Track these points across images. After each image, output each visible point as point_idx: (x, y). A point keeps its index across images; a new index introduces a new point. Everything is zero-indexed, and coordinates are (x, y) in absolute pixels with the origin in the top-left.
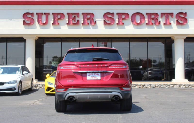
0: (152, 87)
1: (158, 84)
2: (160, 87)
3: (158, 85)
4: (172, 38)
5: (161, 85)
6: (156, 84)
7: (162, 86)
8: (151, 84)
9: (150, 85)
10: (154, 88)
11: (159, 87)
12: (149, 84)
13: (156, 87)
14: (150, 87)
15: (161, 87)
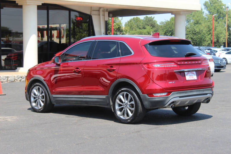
0: (10, 81)
1: (18, 76)
2: (20, 81)
3: (19, 78)
5: (22, 78)
6: (15, 76)
7: (23, 78)
8: (8, 77)
9: (6, 79)
10: (12, 82)
11: (19, 81)
12: (6, 77)
13: (15, 80)
14: (7, 81)
15: (23, 80)
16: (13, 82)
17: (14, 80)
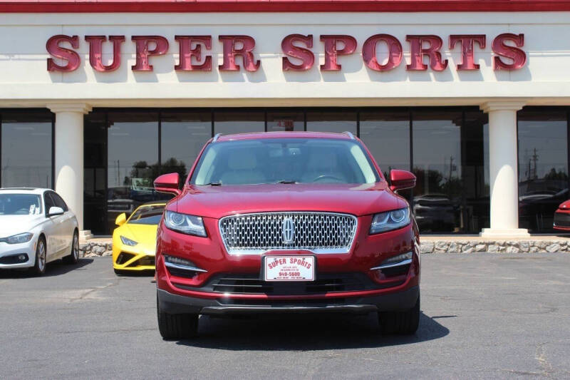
0: (423, 250)
1: (441, 243)
2: (446, 251)
3: (442, 246)
4: (481, 109)
5: (449, 245)
6: (434, 243)
7: (452, 247)
11: (443, 252)
13: (435, 250)
15: (451, 250)
16: (431, 254)
17: (433, 250)
